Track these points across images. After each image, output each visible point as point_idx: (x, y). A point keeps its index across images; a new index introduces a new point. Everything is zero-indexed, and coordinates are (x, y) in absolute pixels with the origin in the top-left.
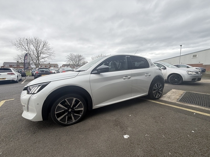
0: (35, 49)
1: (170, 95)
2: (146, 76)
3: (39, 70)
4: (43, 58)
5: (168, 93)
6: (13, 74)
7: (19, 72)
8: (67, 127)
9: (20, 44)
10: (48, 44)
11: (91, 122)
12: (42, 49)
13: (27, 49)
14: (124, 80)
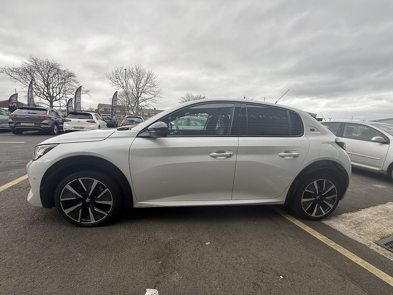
0: (134, 86)
1: (367, 219)
2: (283, 157)
3: (128, 119)
4: (144, 100)
5: (363, 211)
6: (93, 122)
7: (104, 120)
8: (79, 229)
9: (116, 78)
10: (154, 77)
11: (122, 232)
12: (144, 86)
13: (125, 85)
14: (213, 160)
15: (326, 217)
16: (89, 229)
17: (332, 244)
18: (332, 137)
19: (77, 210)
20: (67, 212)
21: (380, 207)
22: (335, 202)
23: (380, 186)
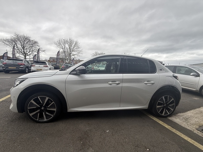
0: (69, 48)
1: (191, 116)
2: (146, 84)
3: (65, 65)
4: (74, 55)
5: (188, 112)
6: (47, 66)
7: (52, 66)
9: (59, 44)
10: (78, 43)
12: (73, 48)
13: (64, 48)
14: (110, 86)
15: (170, 116)
16: (43, 124)
17: (174, 130)
18: (171, 74)
19: (37, 113)
20: (31, 115)
21: (197, 109)
22: (174, 107)
23: (196, 99)
